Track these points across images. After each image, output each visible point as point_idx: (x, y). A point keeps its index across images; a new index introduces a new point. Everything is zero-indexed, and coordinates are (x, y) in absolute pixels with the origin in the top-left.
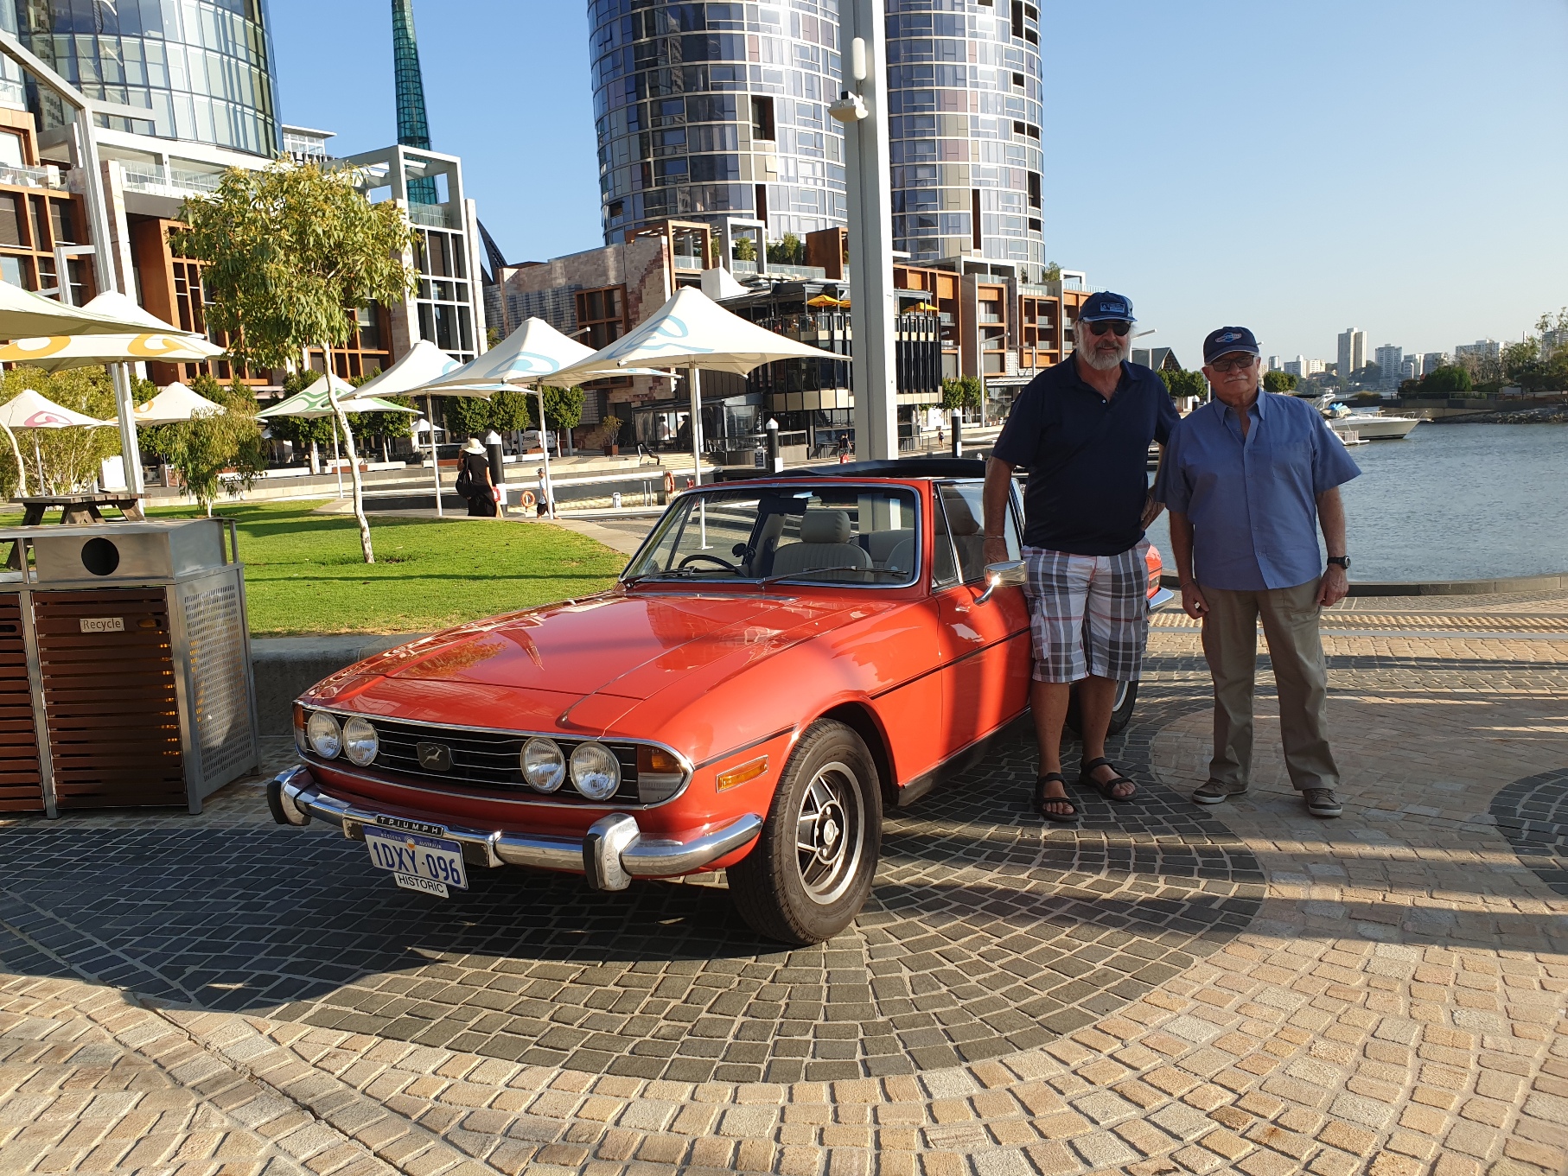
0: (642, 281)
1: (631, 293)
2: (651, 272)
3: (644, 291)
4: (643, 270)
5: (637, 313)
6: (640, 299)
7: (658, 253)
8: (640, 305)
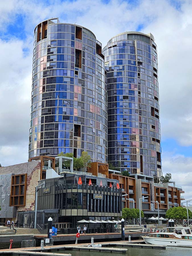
0: (32, 173)
1: (28, 176)
2: (35, 170)
3: (32, 176)
4: (33, 170)
5: (29, 183)
6: (31, 178)
7: (38, 165)
8: (30, 180)
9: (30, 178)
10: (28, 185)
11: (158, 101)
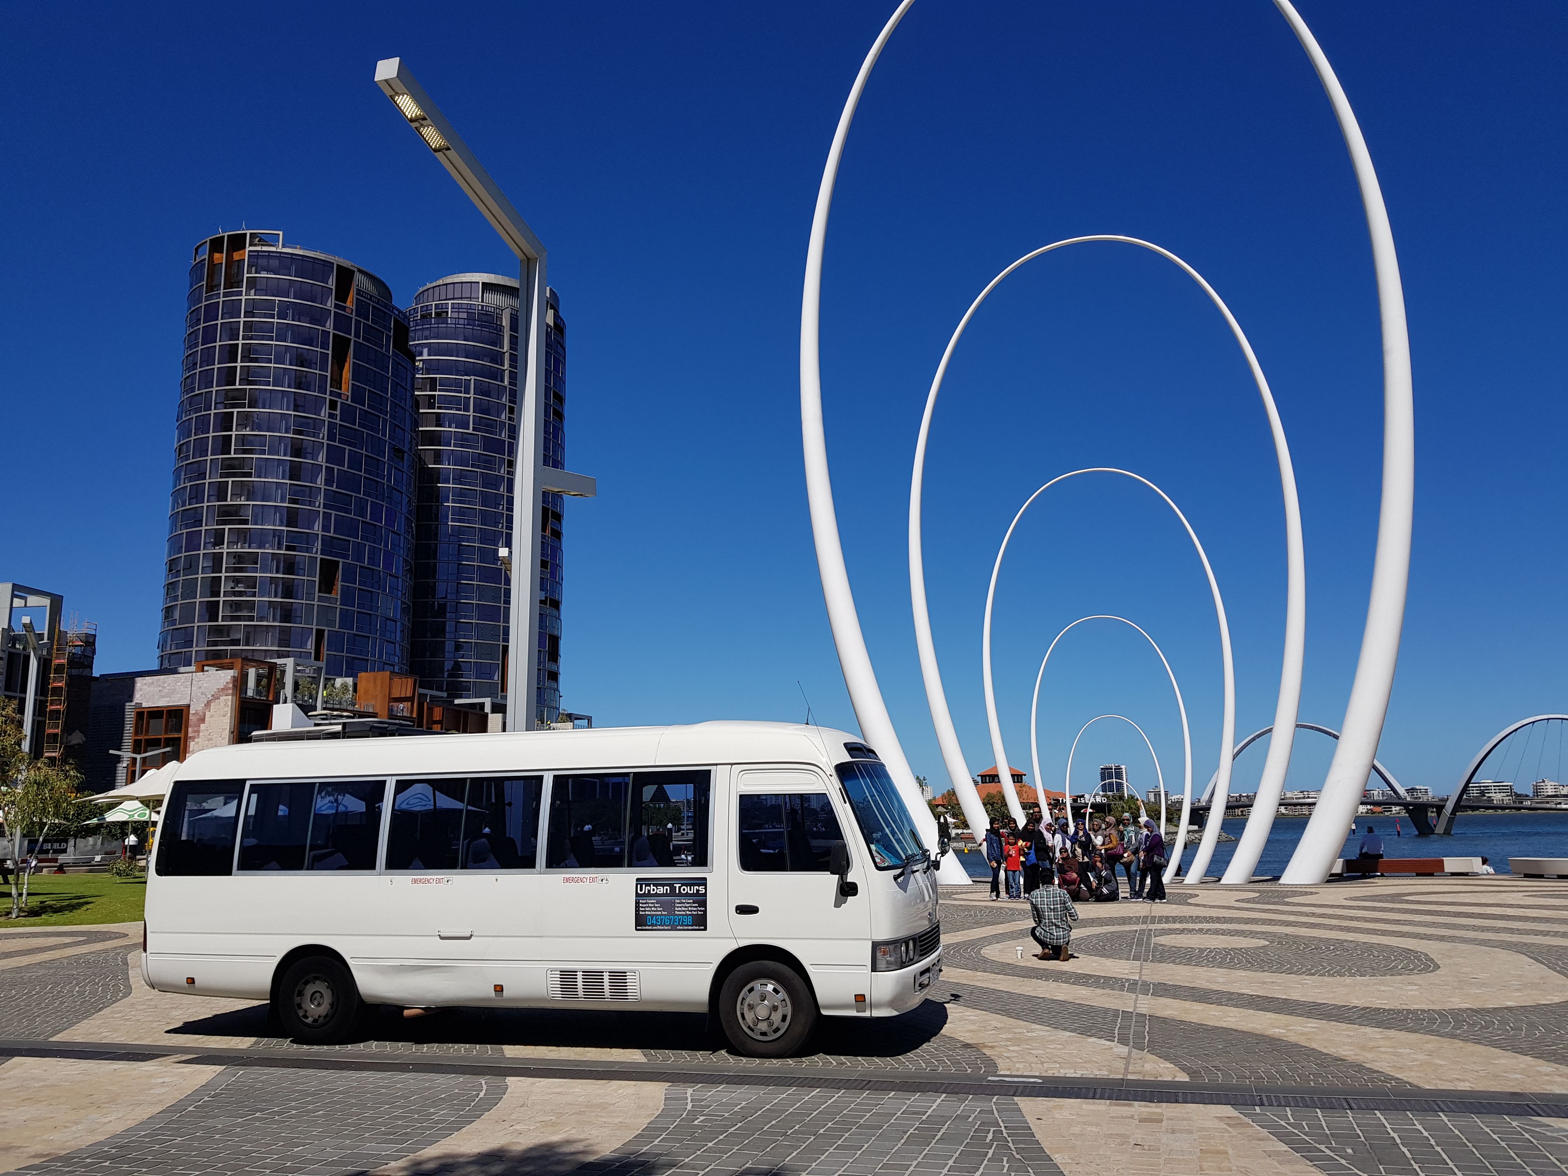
0: (208, 704)
1: (193, 714)
2: (218, 698)
3: (207, 713)
4: (209, 696)
5: (198, 732)
6: (203, 720)
7: (227, 683)
8: (202, 725)
9: (198, 720)
10: (194, 738)
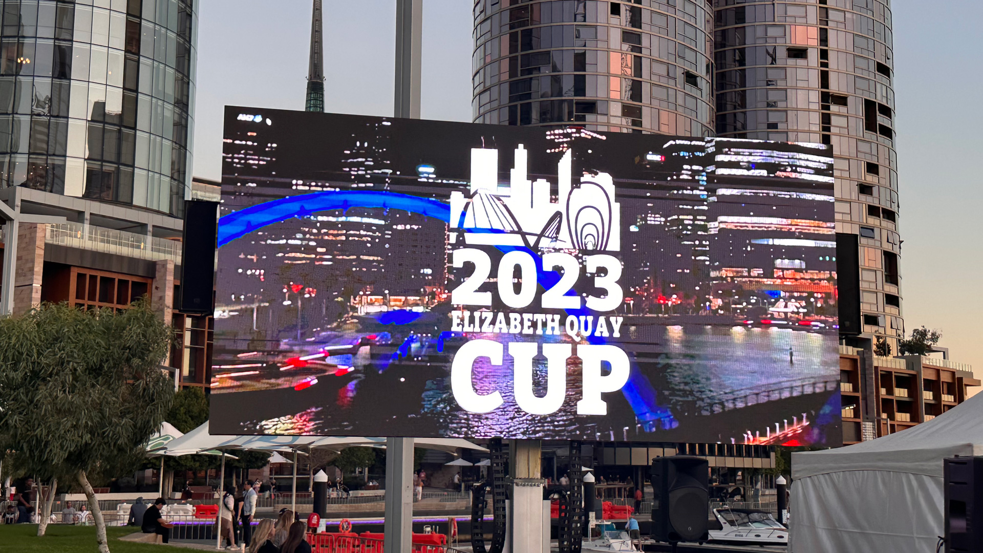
11: (889, 77)
